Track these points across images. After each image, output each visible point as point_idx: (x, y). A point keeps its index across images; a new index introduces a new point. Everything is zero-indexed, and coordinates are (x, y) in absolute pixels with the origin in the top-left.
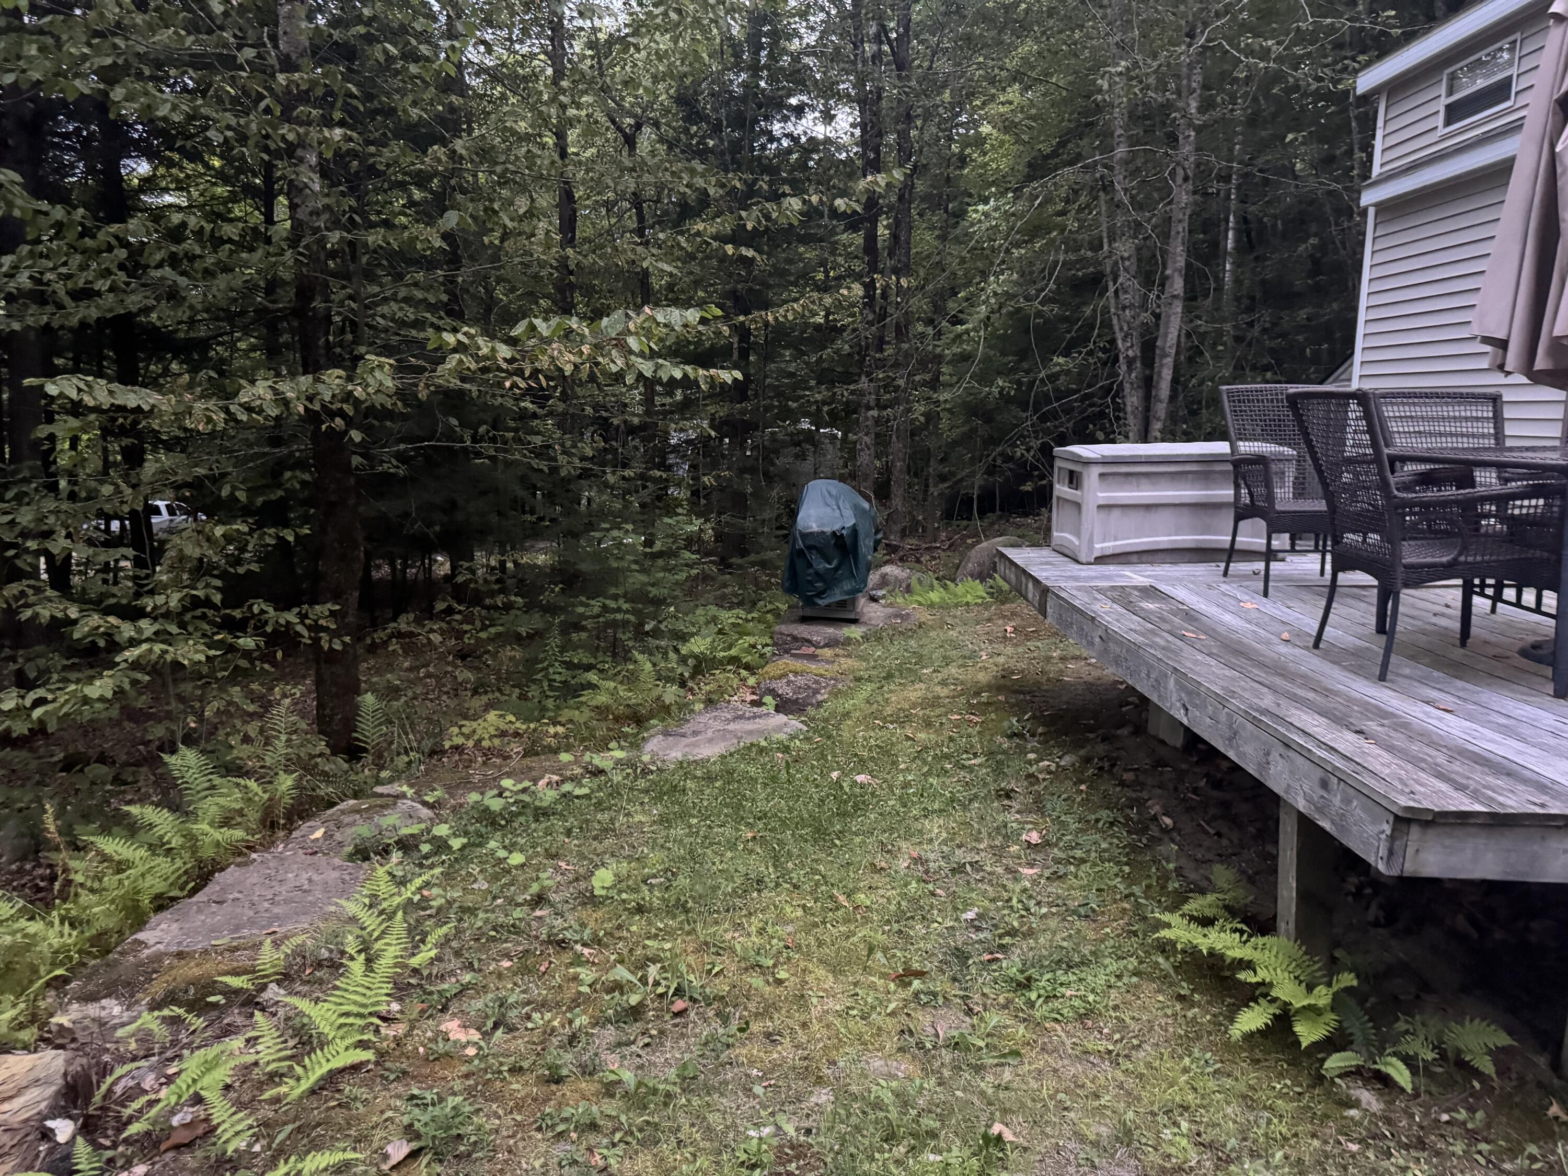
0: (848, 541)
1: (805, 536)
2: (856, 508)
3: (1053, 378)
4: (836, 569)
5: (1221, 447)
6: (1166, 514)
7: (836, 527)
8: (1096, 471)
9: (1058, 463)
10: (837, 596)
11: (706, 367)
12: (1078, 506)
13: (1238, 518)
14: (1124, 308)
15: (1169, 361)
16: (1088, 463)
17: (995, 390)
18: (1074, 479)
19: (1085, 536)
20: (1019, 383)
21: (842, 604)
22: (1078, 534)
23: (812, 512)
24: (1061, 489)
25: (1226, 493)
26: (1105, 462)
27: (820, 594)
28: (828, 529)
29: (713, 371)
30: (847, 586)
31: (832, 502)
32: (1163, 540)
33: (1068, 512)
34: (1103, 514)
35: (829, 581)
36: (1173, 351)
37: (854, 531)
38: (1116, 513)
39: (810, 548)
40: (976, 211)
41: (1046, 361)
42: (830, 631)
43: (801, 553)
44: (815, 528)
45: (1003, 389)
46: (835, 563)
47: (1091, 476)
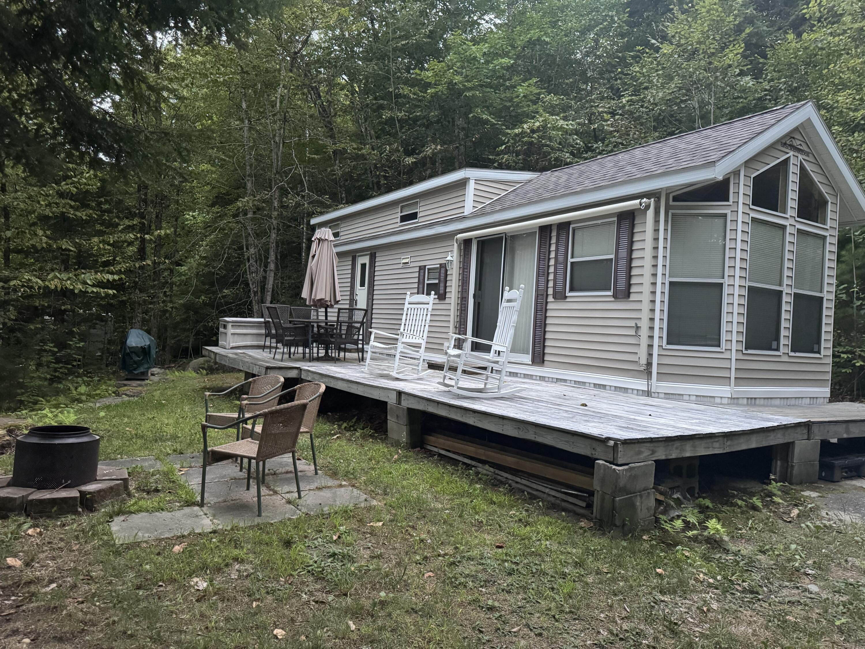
0: (147, 350)
1: (130, 348)
2: (149, 339)
3: (224, 297)
4: (142, 360)
5: (262, 320)
6: (250, 336)
7: (143, 345)
8: (230, 324)
9: (221, 323)
10: (142, 370)
11: (103, 288)
12: (226, 334)
13: (266, 337)
14: (252, 273)
15: (269, 294)
16: (228, 322)
17: (201, 300)
18: (225, 327)
19: (228, 341)
20: (210, 298)
21: (143, 373)
22: (226, 342)
23: (133, 340)
24: (221, 330)
25: (263, 331)
26: (233, 322)
27: (135, 369)
28: (139, 346)
29: (106, 290)
30: (146, 366)
31: (141, 337)
32: (249, 343)
33: (223, 335)
34: (232, 336)
35: (139, 364)
36: (271, 290)
37: (149, 346)
38: (236, 336)
39: (132, 352)
40: (189, 215)
41: (221, 291)
42: (139, 382)
43: (128, 354)
44: (134, 345)
45: (204, 300)
46: (141, 358)
47: (229, 326)
